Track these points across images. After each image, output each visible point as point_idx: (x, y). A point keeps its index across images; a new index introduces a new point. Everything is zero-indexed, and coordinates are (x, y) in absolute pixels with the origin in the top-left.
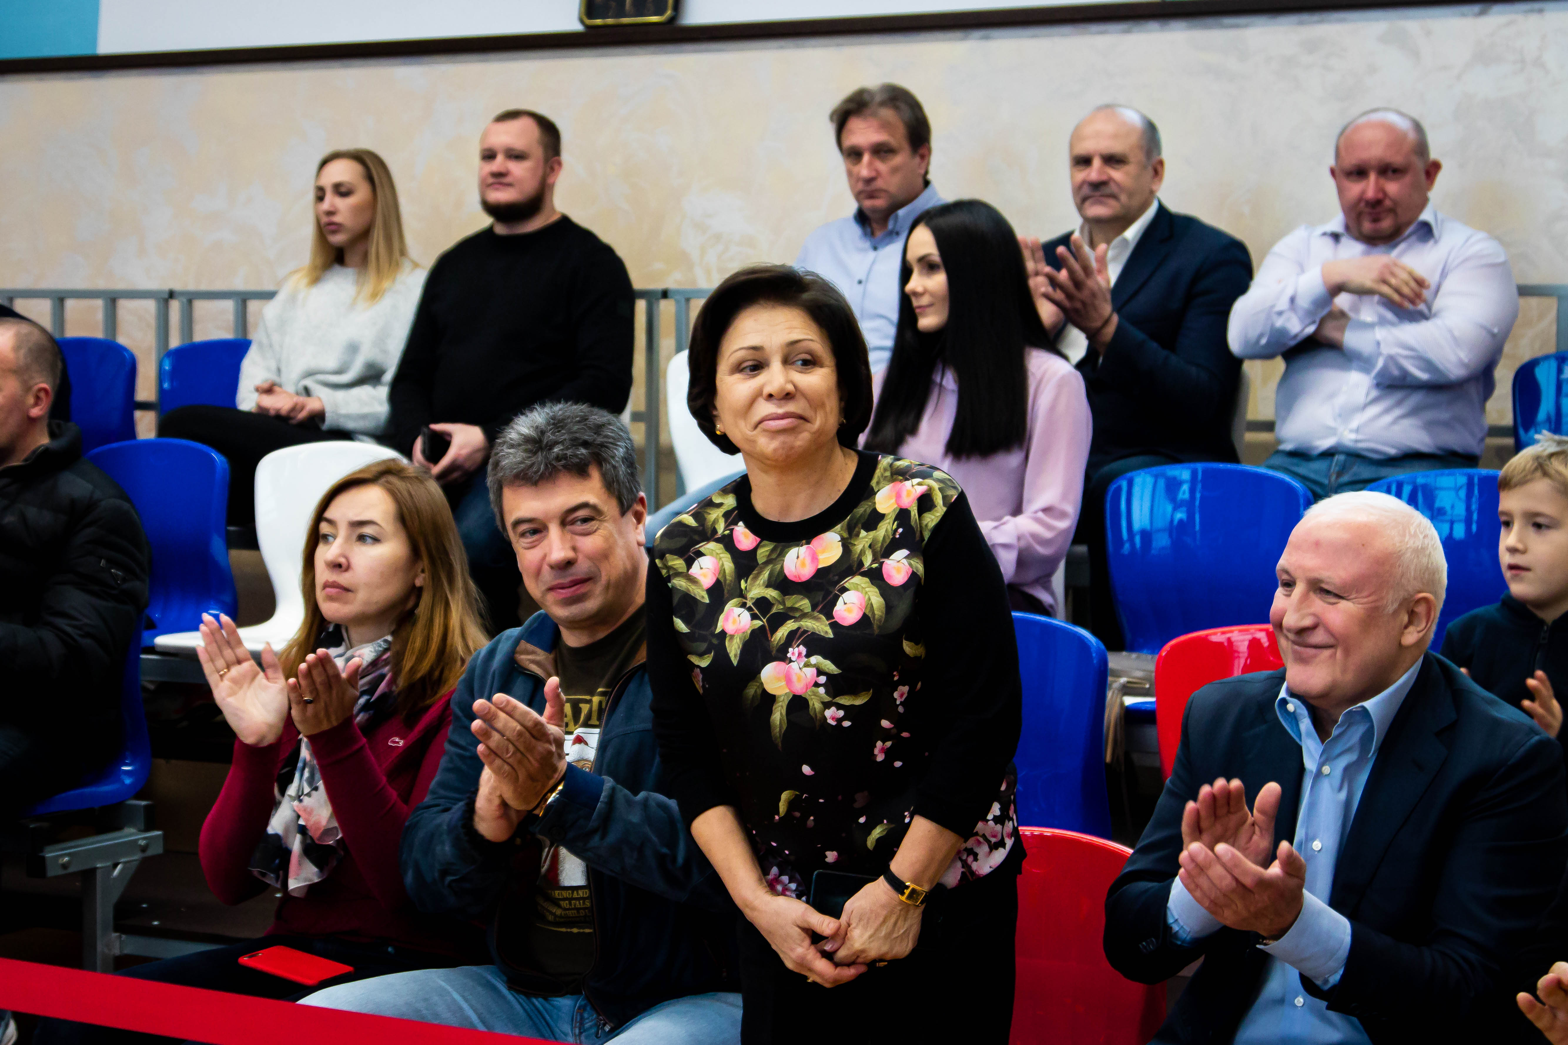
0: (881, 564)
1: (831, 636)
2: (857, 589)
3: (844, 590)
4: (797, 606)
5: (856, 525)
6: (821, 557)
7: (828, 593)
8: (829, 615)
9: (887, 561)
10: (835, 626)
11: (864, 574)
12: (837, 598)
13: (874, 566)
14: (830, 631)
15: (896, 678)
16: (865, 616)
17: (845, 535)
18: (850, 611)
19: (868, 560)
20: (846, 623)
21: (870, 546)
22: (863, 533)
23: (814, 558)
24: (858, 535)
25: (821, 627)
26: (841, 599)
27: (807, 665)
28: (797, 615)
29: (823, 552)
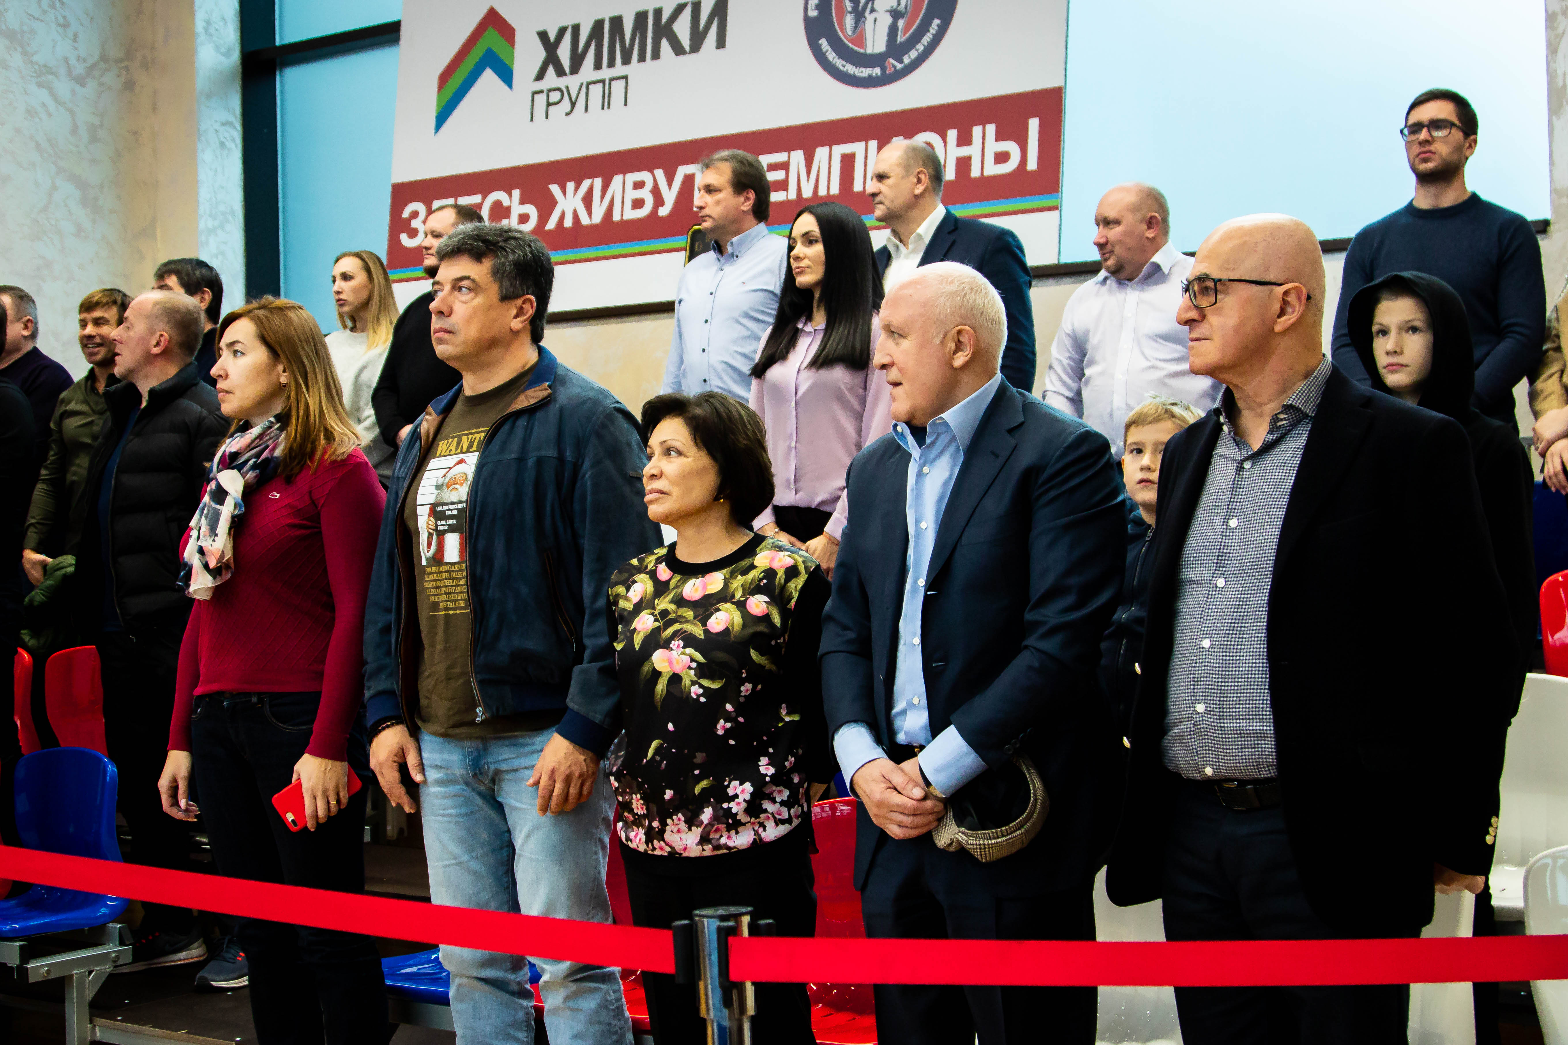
0: (747, 599)
1: (702, 637)
2: (726, 611)
3: (718, 610)
4: (684, 615)
5: (737, 571)
6: (709, 587)
7: (707, 610)
8: (704, 624)
9: (751, 598)
10: (706, 632)
11: (733, 603)
12: (712, 614)
13: (742, 599)
14: (702, 634)
15: (744, 675)
16: (727, 628)
17: (728, 576)
18: (718, 624)
19: (738, 595)
20: (713, 631)
21: (742, 586)
22: (739, 577)
23: (705, 587)
24: (736, 578)
25: (697, 631)
26: (714, 615)
27: (683, 654)
28: (683, 620)
29: (711, 584)
